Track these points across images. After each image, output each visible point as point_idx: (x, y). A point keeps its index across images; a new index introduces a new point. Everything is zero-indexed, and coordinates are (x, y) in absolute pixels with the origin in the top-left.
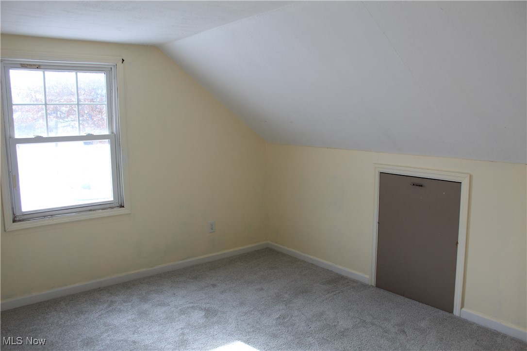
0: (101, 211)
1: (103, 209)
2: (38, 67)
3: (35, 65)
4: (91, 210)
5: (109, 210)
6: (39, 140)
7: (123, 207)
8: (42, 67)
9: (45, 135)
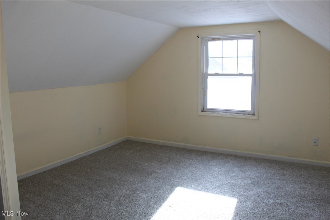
0: (242, 115)
1: (243, 114)
2: (219, 39)
3: (218, 39)
4: (238, 113)
5: (247, 115)
6: (217, 74)
7: (255, 115)
8: (221, 39)
9: (220, 72)
